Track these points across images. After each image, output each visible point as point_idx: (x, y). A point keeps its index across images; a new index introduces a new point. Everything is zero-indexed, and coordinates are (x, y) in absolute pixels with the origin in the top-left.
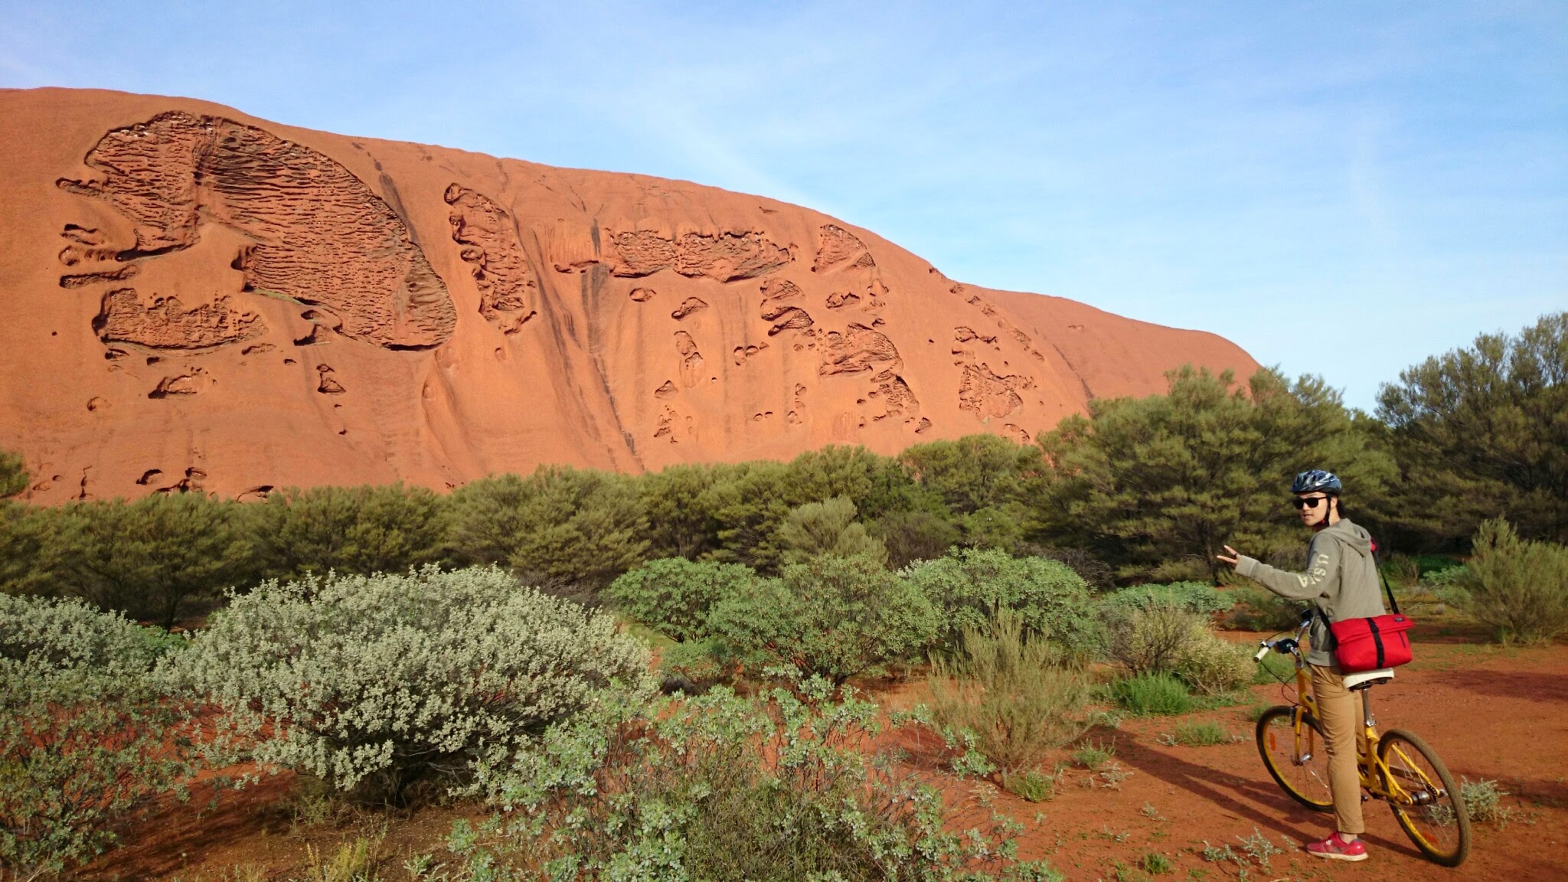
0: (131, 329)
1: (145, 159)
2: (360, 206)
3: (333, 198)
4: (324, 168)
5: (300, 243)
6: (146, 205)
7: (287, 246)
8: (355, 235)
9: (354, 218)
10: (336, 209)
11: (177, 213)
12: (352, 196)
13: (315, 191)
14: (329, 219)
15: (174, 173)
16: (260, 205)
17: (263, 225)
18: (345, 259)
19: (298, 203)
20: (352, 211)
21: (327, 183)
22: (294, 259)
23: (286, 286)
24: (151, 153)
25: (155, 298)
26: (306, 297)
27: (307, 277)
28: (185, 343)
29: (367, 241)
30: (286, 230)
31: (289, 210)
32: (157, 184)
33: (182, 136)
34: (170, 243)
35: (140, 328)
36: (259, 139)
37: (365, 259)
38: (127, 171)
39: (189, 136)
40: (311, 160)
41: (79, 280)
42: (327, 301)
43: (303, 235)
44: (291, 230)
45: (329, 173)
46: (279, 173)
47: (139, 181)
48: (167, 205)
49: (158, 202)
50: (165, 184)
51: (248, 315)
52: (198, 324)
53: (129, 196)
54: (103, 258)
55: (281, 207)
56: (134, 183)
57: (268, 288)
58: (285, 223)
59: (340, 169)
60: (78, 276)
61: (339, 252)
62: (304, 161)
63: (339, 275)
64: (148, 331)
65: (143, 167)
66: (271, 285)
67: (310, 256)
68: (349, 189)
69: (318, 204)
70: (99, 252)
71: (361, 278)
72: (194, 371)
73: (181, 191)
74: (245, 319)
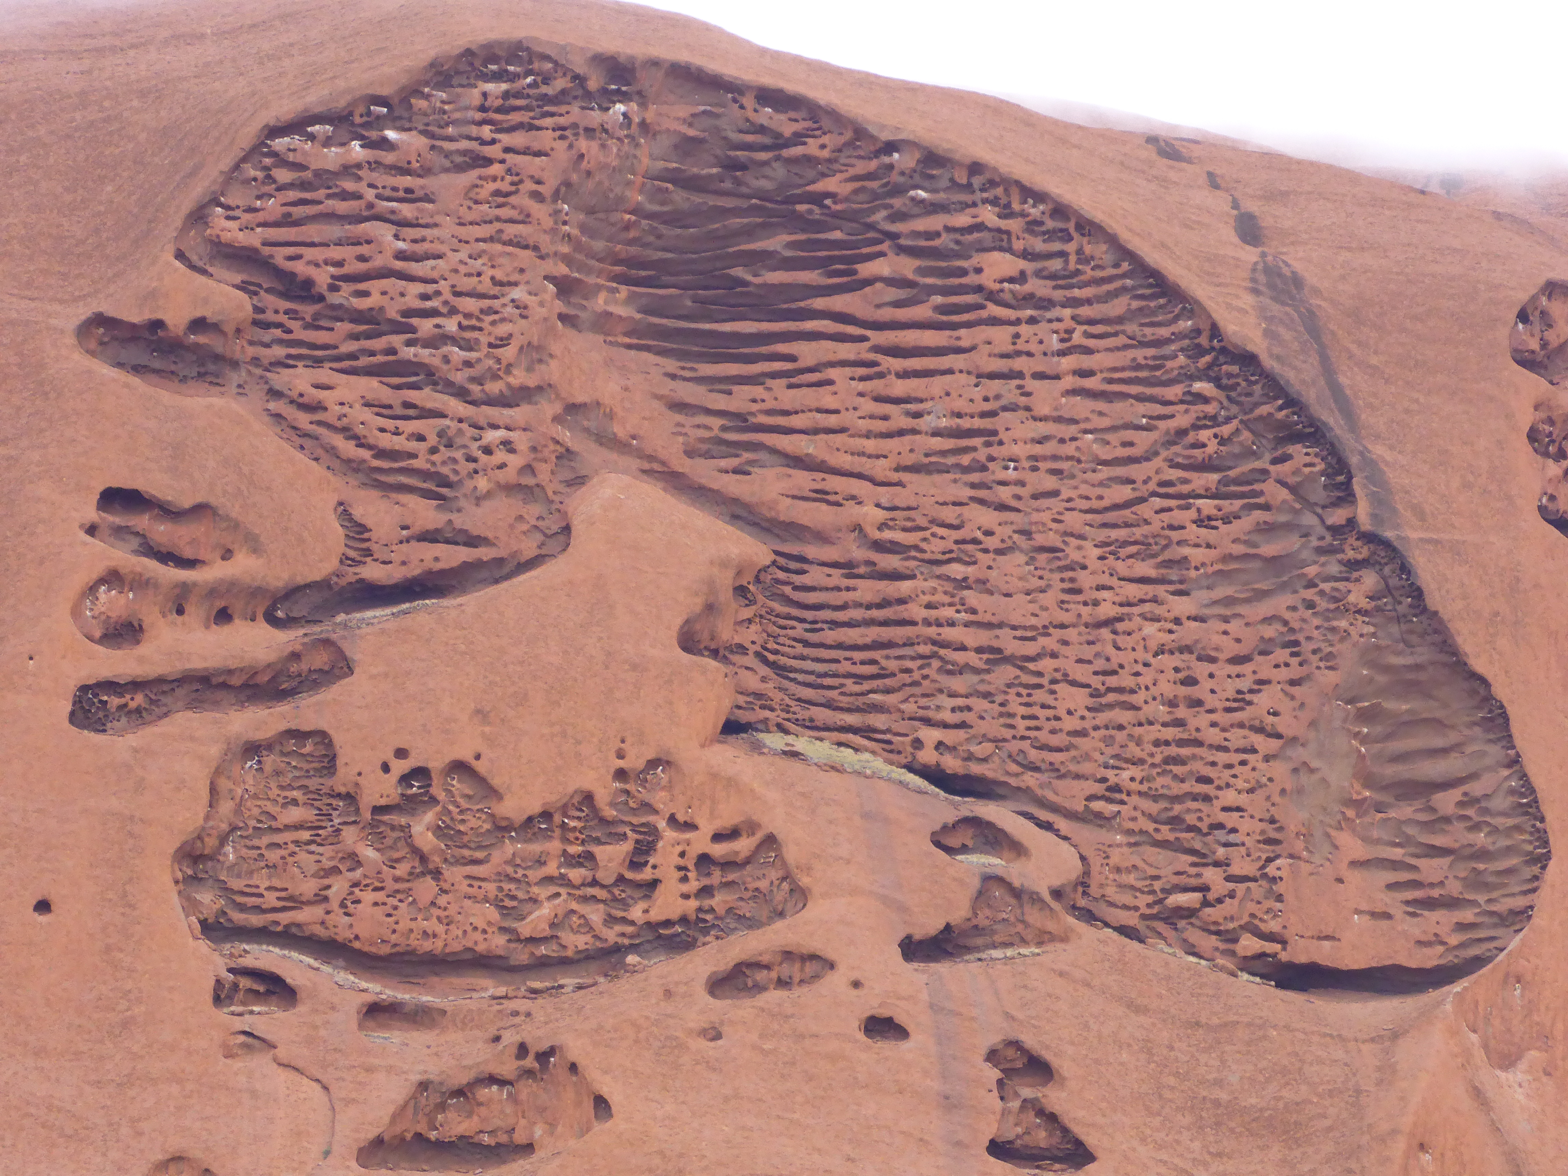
0: (308, 887)
1: (384, 232)
2: (1174, 392)
3: (1067, 363)
4: (1039, 245)
5: (934, 548)
6: (382, 408)
7: (891, 562)
8: (1145, 510)
9: (1143, 440)
10: (1081, 407)
11: (492, 436)
12: (1140, 354)
13: (1001, 336)
14: (1050, 448)
15: (485, 285)
16: (788, 398)
17: (804, 480)
18: (1107, 610)
19: (937, 385)
20: (1139, 412)
21: (1046, 304)
22: (916, 611)
23: (879, 721)
24: (407, 211)
25: (400, 767)
26: (951, 764)
27: (958, 683)
28: (498, 942)
29: (1193, 532)
30: (885, 495)
31: (898, 418)
32: (426, 326)
33: (518, 139)
34: (462, 554)
35: (338, 887)
36: (798, 138)
37: (1182, 606)
38: (322, 277)
39: (545, 139)
40: (989, 215)
41: (139, 699)
42: (1030, 779)
43: (949, 514)
44: (902, 497)
45: (1056, 265)
46: (866, 269)
47: (358, 317)
48: (455, 406)
49: (426, 397)
50: (451, 325)
51: (733, 834)
52: (551, 868)
53: (324, 374)
54: (224, 616)
55: (868, 406)
56: (343, 327)
57: (811, 726)
58: (881, 468)
59: (1099, 250)
60: (136, 685)
61: (1085, 579)
62: (963, 220)
63: (1081, 673)
64: (369, 897)
65: (378, 262)
66: (822, 715)
67: (972, 597)
68: (1131, 328)
69: (1008, 390)
70: (212, 592)
71: (1167, 688)
72: (530, 1062)
73: (508, 353)
74: (718, 850)
